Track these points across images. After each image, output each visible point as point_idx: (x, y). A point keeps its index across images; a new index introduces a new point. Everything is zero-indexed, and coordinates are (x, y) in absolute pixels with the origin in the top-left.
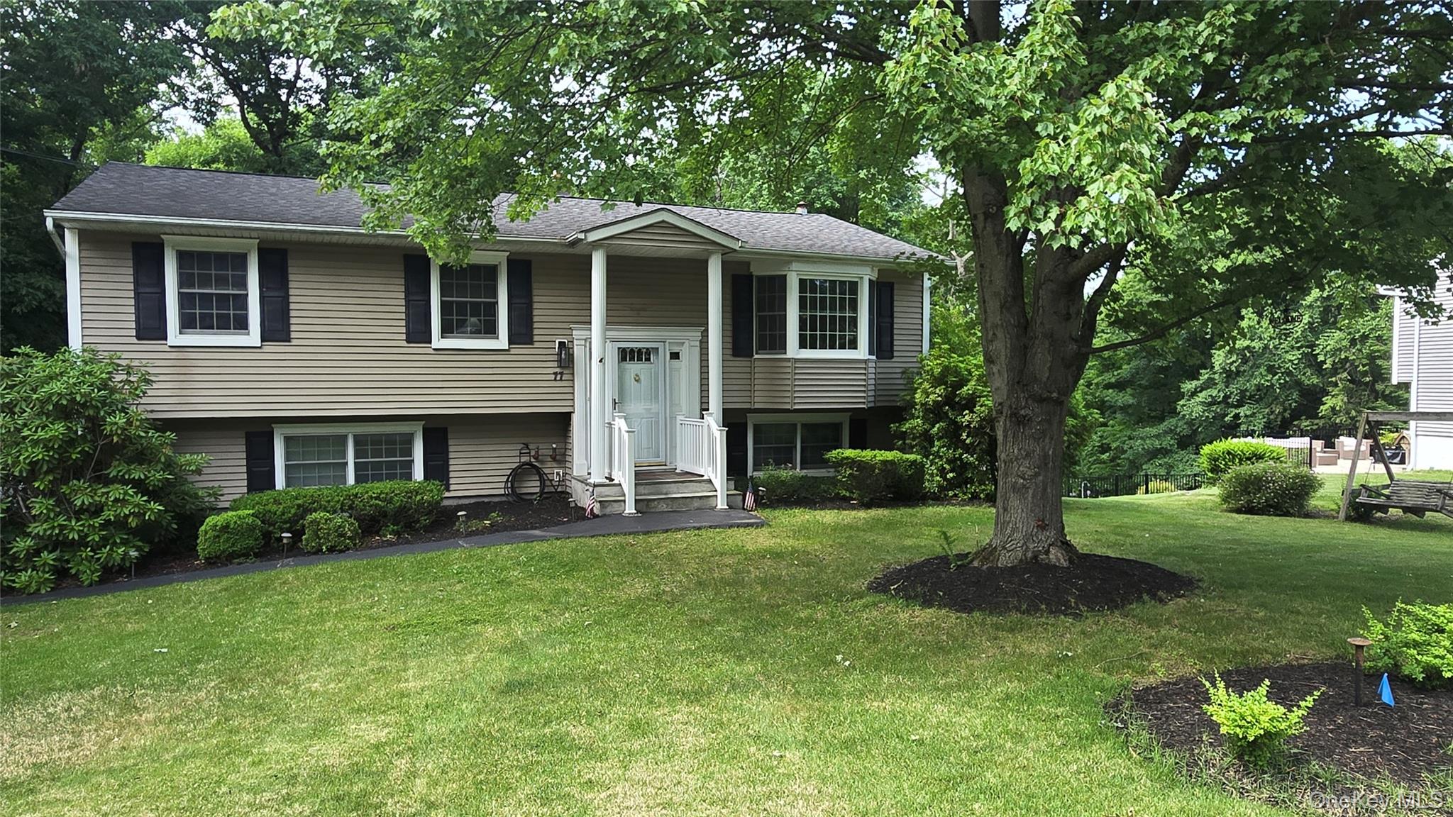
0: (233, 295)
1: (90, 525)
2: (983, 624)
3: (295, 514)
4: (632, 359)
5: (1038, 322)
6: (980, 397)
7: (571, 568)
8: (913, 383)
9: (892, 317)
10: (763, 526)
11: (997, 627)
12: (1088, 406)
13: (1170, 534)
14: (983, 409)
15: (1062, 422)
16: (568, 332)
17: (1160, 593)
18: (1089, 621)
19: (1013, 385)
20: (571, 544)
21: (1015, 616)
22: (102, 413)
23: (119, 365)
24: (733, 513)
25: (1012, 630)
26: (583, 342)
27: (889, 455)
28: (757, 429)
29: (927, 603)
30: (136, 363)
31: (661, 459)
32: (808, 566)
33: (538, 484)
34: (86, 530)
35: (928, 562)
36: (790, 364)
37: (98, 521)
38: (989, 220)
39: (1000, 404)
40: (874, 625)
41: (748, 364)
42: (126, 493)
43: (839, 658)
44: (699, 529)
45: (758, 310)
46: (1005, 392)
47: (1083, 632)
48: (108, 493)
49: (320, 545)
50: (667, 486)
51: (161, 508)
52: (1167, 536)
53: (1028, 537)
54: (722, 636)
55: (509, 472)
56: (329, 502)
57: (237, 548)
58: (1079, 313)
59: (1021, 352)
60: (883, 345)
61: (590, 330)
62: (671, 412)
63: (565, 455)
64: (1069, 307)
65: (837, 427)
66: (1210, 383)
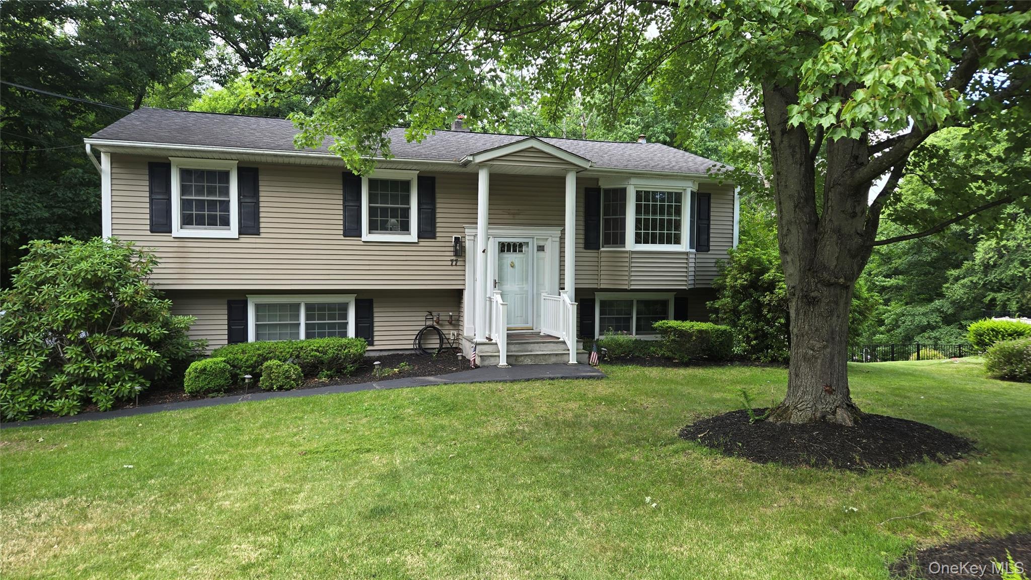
0: (219, 201)
1: (107, 367)
2: (776, 475)
3: (256, 362)
4: (509, 250)
5: (828, 219)
6: (779, 281)
7: (451, 408)
8: (724, 270)
9: (709, 219)
10: (602, 378)
11: (789, 478)
12: (870, 290)
13: (943, 396)
14: (781, 291)
15: (848, 303)
16: (462, 230)
17: (939, 454)
18: (873, 477)
19: (804, 272)
20: (454, 388)
21: (804, 468)
22: (117, 285)
23: (133, 251)
24: (581, 367)
25: (802, 482)
26: (472, 238)
27: (704, 326)
28: (603, 303)
29: (728, 452)
30: (145, 249)
31: (529, 325)
32: (634, 412)
33: (438, 341)
34: (103, 370)
35: (730, 414)
36: (627, 255)
37: (113, 364)
38: (786, 135)
39: (793, 287)
40: (680, 470)
41: (596, 255)
42: (133, 344)
43: (648, 499)
44: (553, 379)
45: (605, 215)
46: (797, 278)
47: (868, 488)
48: (120, 343)
49: (272, 384)
50: (532, 345)
51: (158, 355)
52: (940, 399)
53: (818, 399)
54: (555, 472)
55: (417, 333)
56: (281, 352)
57: (212, 385)
58: (863, 212)
59: (813, 244)
60: (701, 241)
61: (477, 228)
62: (537, 290)
63: (458, 320)
64: (855, 207)
65: (665, 303)
66: (971, 272)
